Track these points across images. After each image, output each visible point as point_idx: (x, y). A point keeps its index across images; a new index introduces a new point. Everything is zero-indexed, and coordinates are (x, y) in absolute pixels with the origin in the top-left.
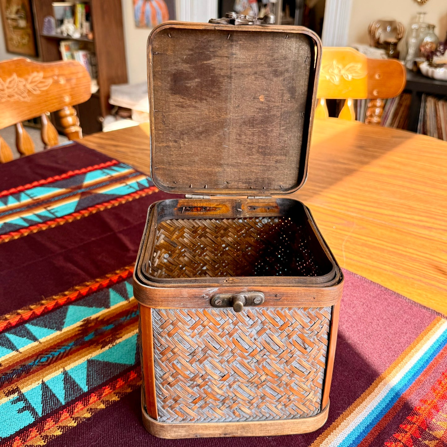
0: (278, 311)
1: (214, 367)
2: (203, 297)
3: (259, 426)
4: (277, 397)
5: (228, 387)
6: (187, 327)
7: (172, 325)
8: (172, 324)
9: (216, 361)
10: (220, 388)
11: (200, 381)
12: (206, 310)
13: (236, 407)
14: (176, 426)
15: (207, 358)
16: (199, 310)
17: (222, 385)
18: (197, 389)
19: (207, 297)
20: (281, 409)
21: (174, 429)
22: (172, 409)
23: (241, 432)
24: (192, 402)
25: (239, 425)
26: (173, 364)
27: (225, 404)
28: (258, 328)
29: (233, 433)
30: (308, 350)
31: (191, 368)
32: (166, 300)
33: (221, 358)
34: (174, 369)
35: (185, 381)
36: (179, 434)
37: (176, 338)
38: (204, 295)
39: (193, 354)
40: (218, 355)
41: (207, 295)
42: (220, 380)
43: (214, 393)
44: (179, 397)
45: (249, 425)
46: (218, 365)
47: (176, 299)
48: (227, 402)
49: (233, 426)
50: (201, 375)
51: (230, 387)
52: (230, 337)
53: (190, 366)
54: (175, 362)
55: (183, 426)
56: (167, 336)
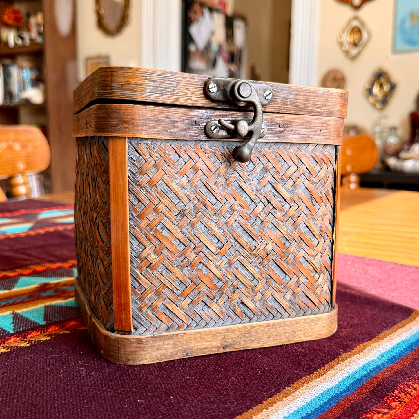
0: (281, 150)
1: (211, 233)
2: (195, 122)
3: (267, 328)
4: (285, 282)
5: (227, 265)
6: (175, 171)
7: (155, 167)
9: (212, 223)
10: (218, 267)
11: (192, 256)
12: (199, 144)
13: (238, 300)
14: (160, 338)
15: (200, 218)
16: (189, 143)
17: (220, 261)
18: (188, 270)
20: (290, 300)
21: (157, 344)
22: (153, 311)
23: (245, 341)
24: (181, 295)
25: (241, 329)
26: (157, 230)
27: (224, 295)
28: (260, 175)
29: (234, 344)
30: (317, 207)
31: (180, 235)
33: (218, 217)
34: (157, 238)
35: (172, 259)
36: (164, 351)
37: (160, 188)
38: (197, 120)
39: (183, 212)
40: (214, 213)
42: (218, 254)
43: (211, 275)
44: (164, 287)
45: (254, 327)
46: (215, 229)
47: (161, 123)
48: (226, 290)
49: (235, 331)
50: (193, 246)
51: (230, 266)
53: (180, 231)
54: (158, 228)
55: (170, 337)
56: (147, 186)
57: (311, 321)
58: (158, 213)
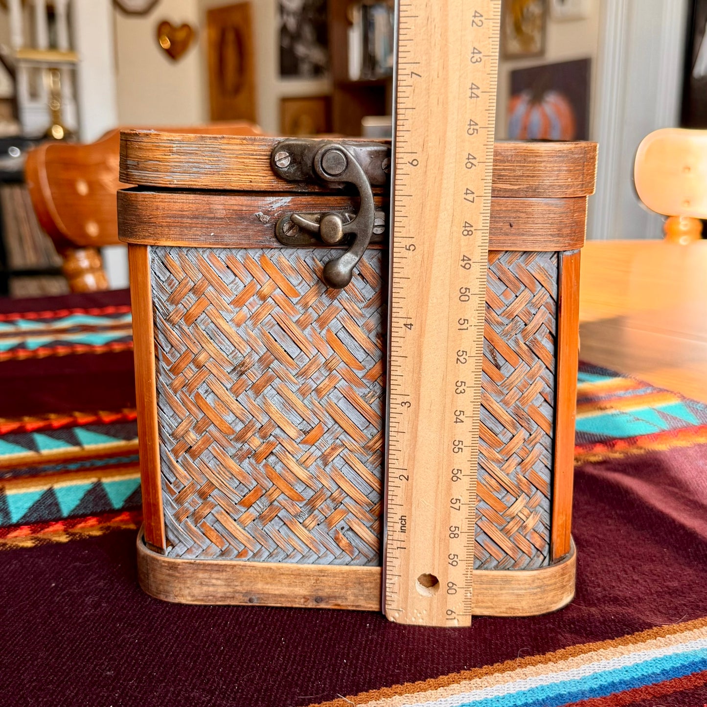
1: (288, 404)
2: (258, 218)
5: (320, 462)
6: (226, 299)
7: (194, 293)
8: (194, 290)
9: (291, 390)
10: (302, 464)
11: (256, 442)
12: (268, 253)
13: (342, 523)
14: (205, 567)
15: (270, 380)
16: (251, 253)
17: (307, 455)
18: (250, 463)
19: (268, 218)
21: (200, 575)
22: (196, 523)
23: (356, 596)
24: (241, 503)
25: (348, 573)
26: (198, 395)
27: (316, 512)
29: (335, 597)
30: (504, 372)
31: (235, 406)
32: (178, 221)
33: (301, 380)
34: (199, 408)
35: (224, 442)
36: (211, 589)
37: (202, 327)
38: (261, 214)
39: (240, 368)
40: (294, 373)
41: (267, 213)
42: (303, 442)
43: (290, 478)
44: (211, 485)
46: (295, 399)
47: (199, 221)
48: (318, 503)
49: (335, 575)
50: (258, 425)
51: (326, 465)
52: (322, 327)
53: (234, 399)
54: (201, 391)
55: (220, 569)
56: (182, 322)
57: (492, 581)
58: (199, 367)
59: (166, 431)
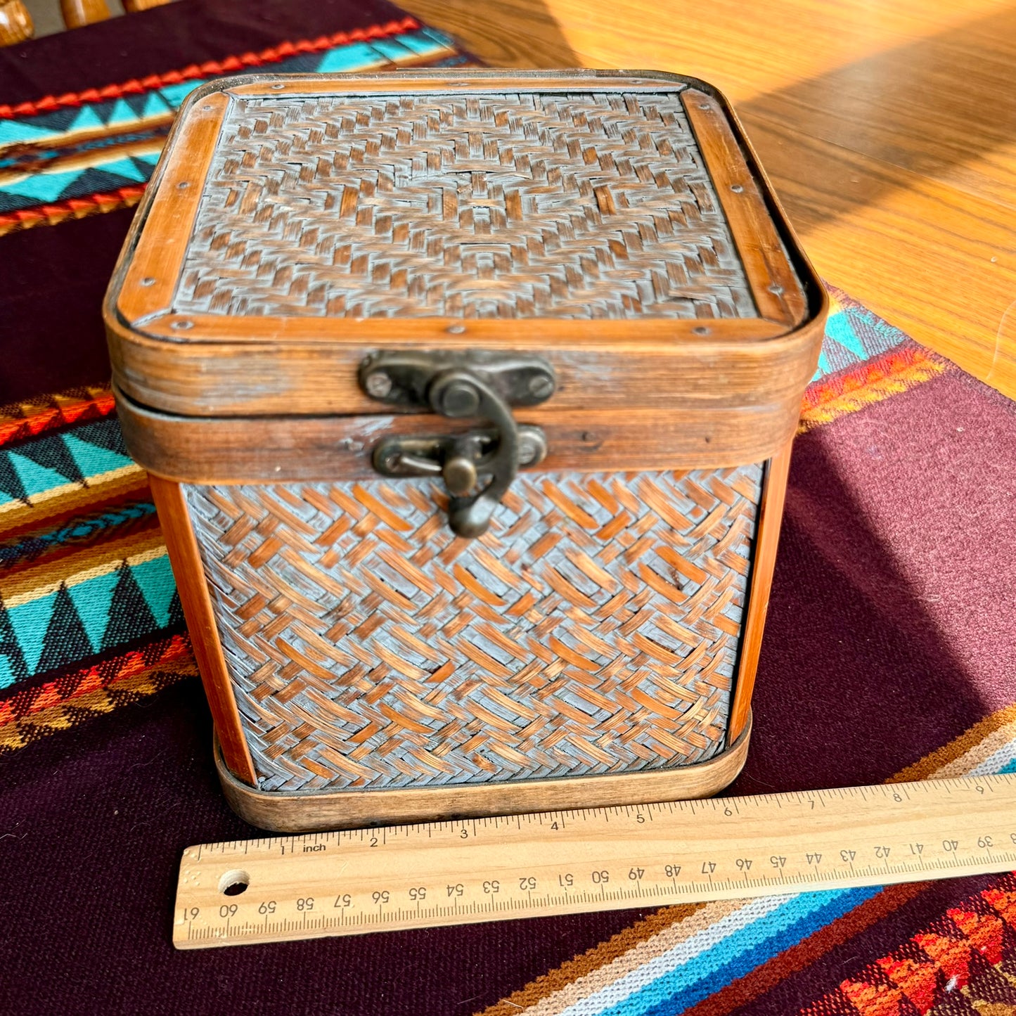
0: (592, 483)
1: (405, 647)
2: (346, 446)
3: (550, 792)
4: (599, 718)
5: (452, 698)
6: (307, 539)
7: (259, 532)
8: (257, 528)
9: (410, 629)
10: (428, 702)
11: (366, 685)
12: (363, 485)
13: (482, 747)
14: (312, 802)
15: (379, 622)
16: (338, 485)
17: (434, 693)
18: (359, 705)
19: (360, 445)
20: (611, 747)
21: (307, 809)
22: (294, 758)
24: (350, 739)
25: (491, 792)
26: (279, 642)
27: (448, 740)
28: (534, 534)
29: (476, 812)
30: (688, 591)
31: (333, 652)
32: (224, 457)
33: (422, 621)
34: (283, 653)
35: (323, 687)
37: (275, 571)
38: (350, 441)
39: (337, 612)
40: (412, 613)
41: (357, 439)
42: (427, 681)
43: (412, 714)
44: (312, 728)
45: (520, 790)
46: (414, 641)
47: (257, 453)
48: (452, 734)
49: (475, 795)
50: (367, 669)
51: (459, 698)
53: (331, 646)
54: (284, 636)
55: (332, 801)
56: (246, 564)
57: (661, 782)
59: (239, 673)
